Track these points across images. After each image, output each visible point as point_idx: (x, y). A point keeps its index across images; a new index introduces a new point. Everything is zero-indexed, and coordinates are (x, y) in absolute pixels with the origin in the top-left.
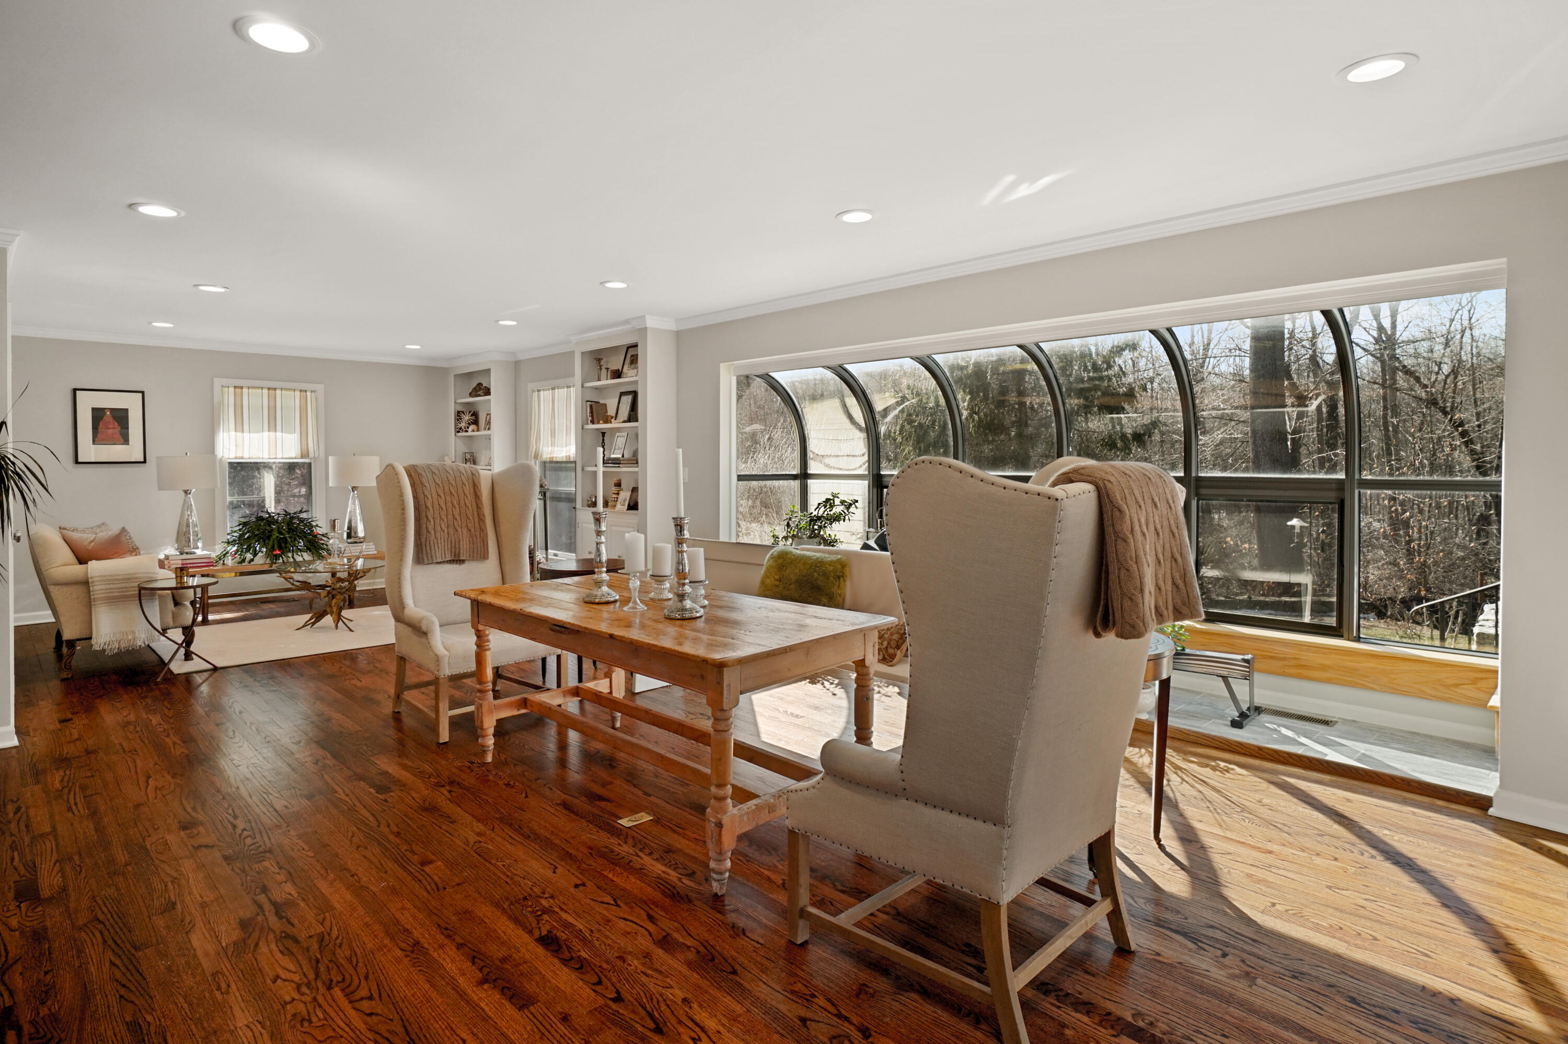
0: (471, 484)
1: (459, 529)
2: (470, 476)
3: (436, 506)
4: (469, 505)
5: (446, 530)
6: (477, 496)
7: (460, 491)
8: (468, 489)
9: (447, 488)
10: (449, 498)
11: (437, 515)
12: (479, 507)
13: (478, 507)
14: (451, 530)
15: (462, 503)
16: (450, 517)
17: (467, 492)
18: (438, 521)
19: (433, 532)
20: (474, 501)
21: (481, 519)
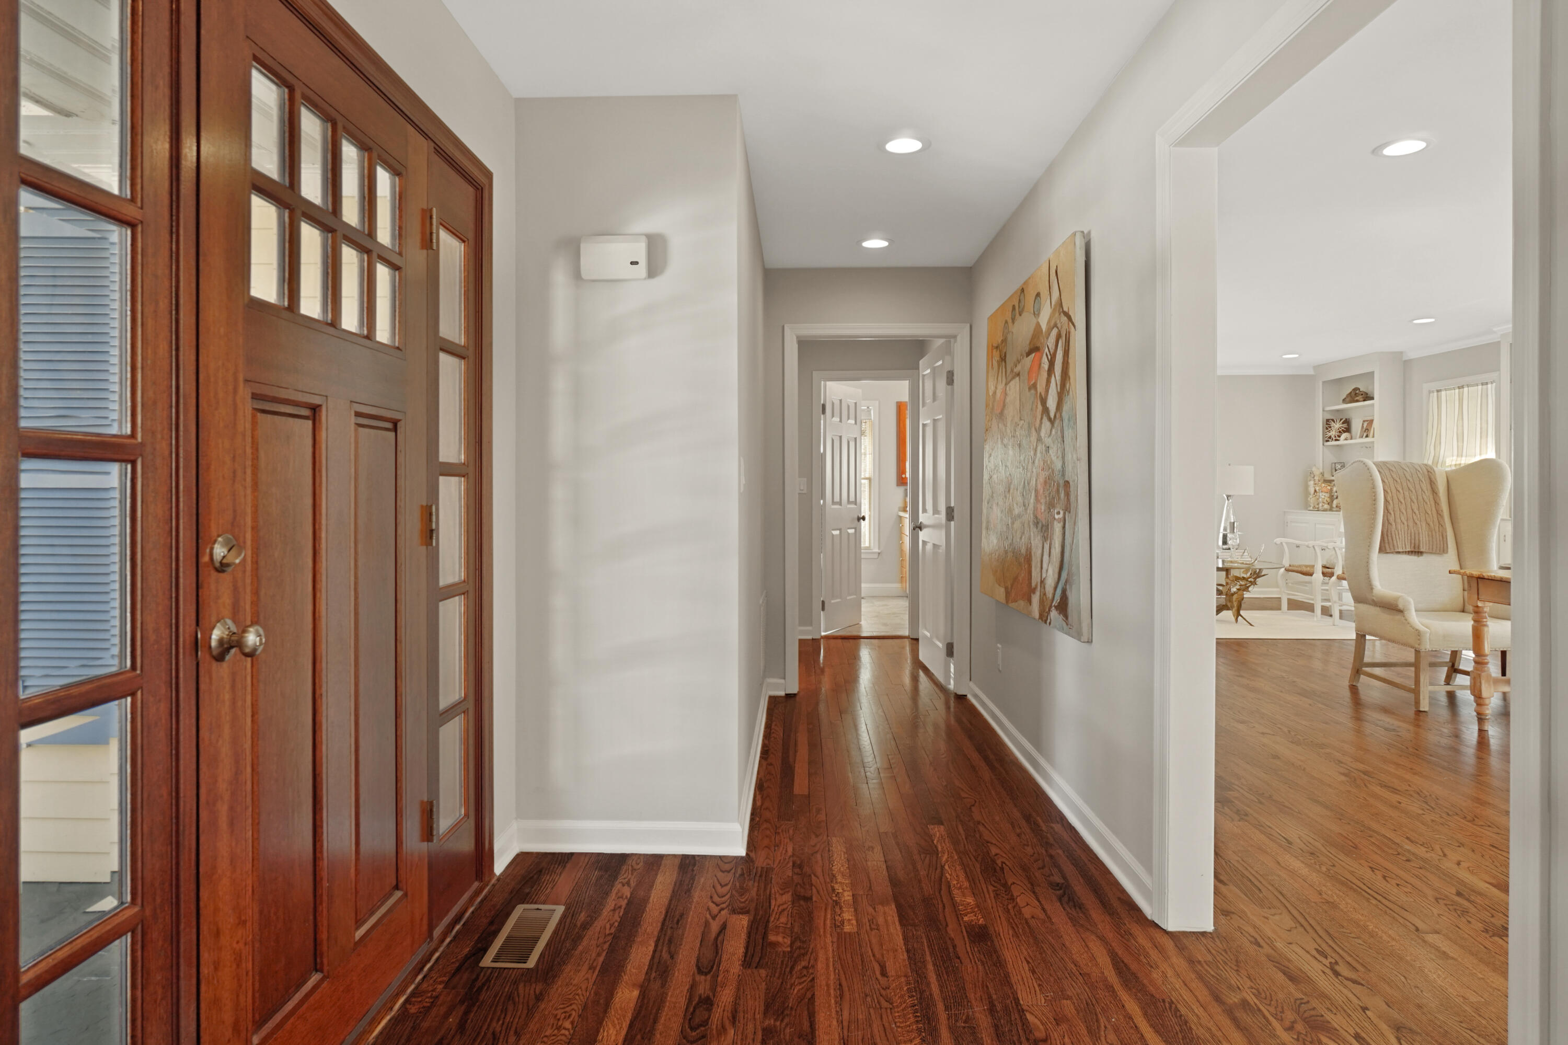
0: (1428, 481)
1: (1418, 523)
2: (1426, 473)
3: (1396, 501)
4: (1427, 501)
5: (1405, 523)
6: (1434, 492)
7: (1418, 487)
8: (1425, 486)
9: (1405, 484)
10: (1407, 493)
11: (1397, 509)
12: (1437, 503)
13: (1435, 502)
14: (1411, 524)
15: (1420, 498)
16: (1409, 511)
17: (1425, 488)
18: (1398, 513)
19: (1394, 524)
20: (1431, 496)
21: (1439, 514)
